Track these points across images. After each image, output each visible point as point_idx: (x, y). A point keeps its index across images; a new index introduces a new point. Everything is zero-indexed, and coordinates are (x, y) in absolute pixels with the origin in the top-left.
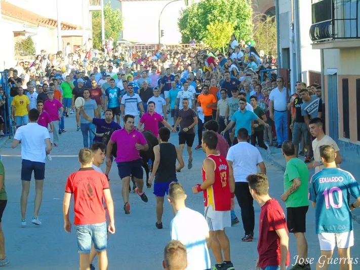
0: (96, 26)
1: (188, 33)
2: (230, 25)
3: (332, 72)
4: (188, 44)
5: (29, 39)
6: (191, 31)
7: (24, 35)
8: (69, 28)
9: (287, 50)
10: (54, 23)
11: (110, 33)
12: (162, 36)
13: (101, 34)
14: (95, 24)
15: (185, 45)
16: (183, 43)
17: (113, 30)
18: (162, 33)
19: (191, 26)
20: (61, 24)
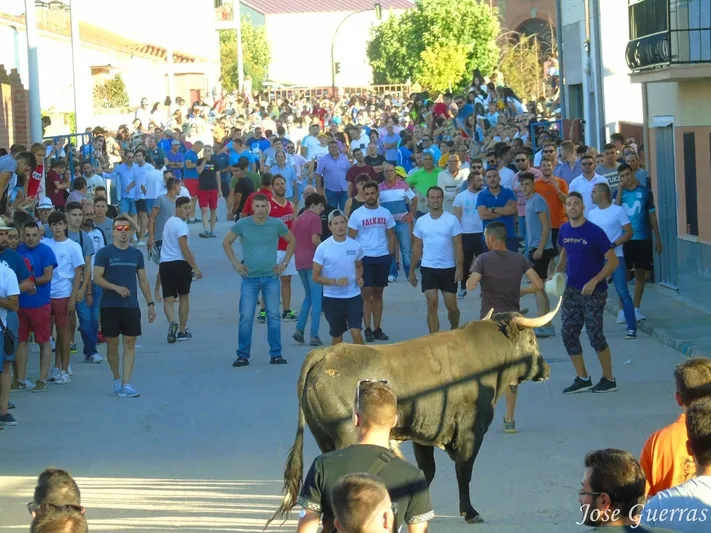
0: (228, 56)
1: (384, 66)
2: (460, 51)
3: (664, 121)
4: (384, 86)
5: (118, 78)
6: (389, 63)
7: (108, 71)
8: (182, 60)
9: (577, 88)
10: (160, 53)
11: (250, 67)
12: (337, 72)
13: (235, 69)
14: (224, 52)
15: (378, 86)
16: (375, 83)
17: (256, 63)
18: (337, 68)
19: (387, 53)
20: (174, 55)
